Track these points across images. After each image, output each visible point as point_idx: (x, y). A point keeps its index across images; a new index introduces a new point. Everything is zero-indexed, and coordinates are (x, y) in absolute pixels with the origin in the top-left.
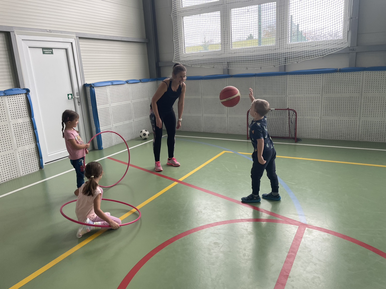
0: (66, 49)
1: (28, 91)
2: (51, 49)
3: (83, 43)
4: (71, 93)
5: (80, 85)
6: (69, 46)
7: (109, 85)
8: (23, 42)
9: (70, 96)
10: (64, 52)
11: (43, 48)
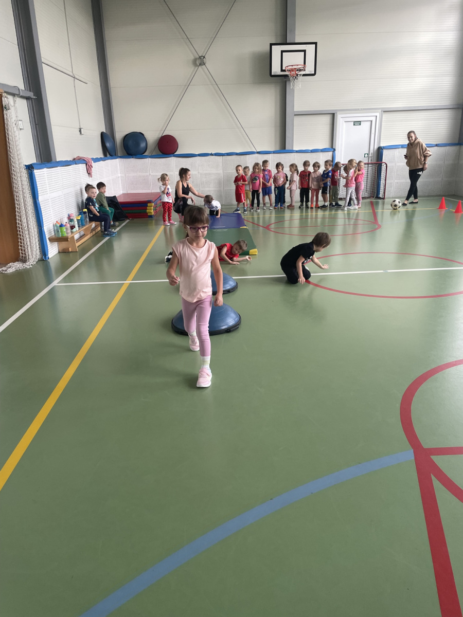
0: (371, 121)
1: (335, 150)
2: (360, 122)
3: (385, 116)
4: (368, 153)
5: (376, 147)
6: (373, 119)
7: (399, 148)
8: (341, 119)
9: (366, 155)
10: (370, 122)
11: (354, 122)
